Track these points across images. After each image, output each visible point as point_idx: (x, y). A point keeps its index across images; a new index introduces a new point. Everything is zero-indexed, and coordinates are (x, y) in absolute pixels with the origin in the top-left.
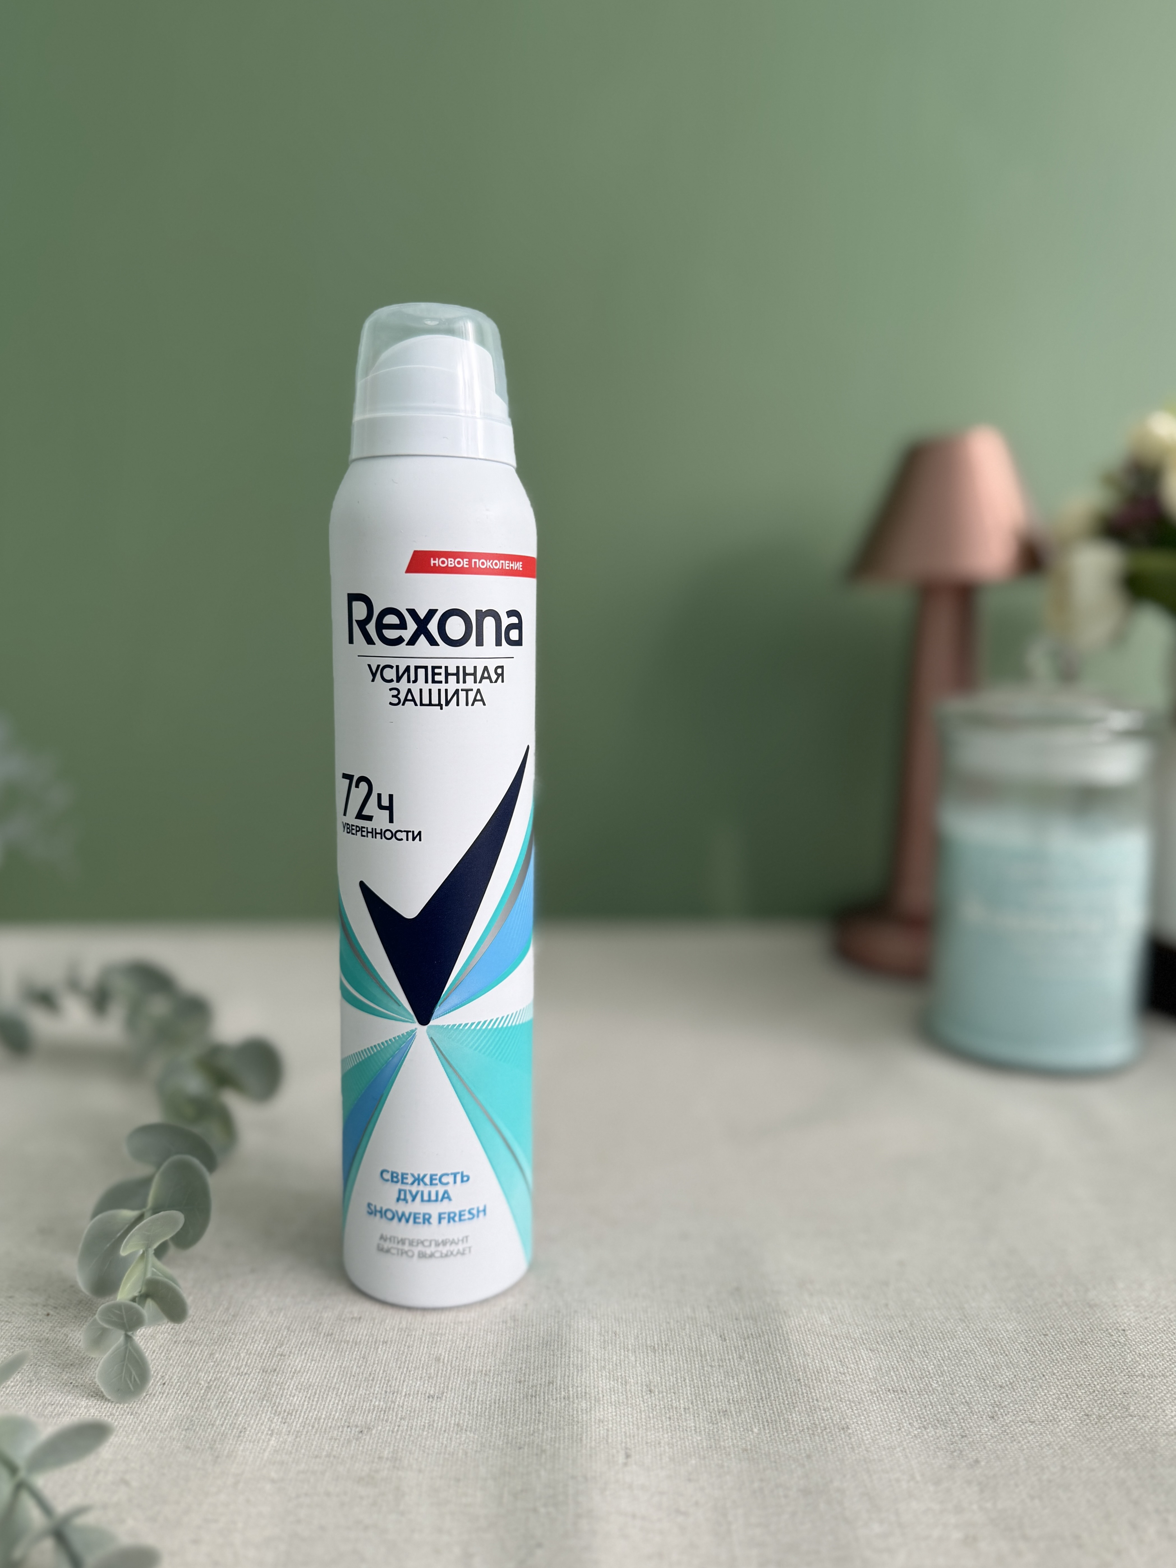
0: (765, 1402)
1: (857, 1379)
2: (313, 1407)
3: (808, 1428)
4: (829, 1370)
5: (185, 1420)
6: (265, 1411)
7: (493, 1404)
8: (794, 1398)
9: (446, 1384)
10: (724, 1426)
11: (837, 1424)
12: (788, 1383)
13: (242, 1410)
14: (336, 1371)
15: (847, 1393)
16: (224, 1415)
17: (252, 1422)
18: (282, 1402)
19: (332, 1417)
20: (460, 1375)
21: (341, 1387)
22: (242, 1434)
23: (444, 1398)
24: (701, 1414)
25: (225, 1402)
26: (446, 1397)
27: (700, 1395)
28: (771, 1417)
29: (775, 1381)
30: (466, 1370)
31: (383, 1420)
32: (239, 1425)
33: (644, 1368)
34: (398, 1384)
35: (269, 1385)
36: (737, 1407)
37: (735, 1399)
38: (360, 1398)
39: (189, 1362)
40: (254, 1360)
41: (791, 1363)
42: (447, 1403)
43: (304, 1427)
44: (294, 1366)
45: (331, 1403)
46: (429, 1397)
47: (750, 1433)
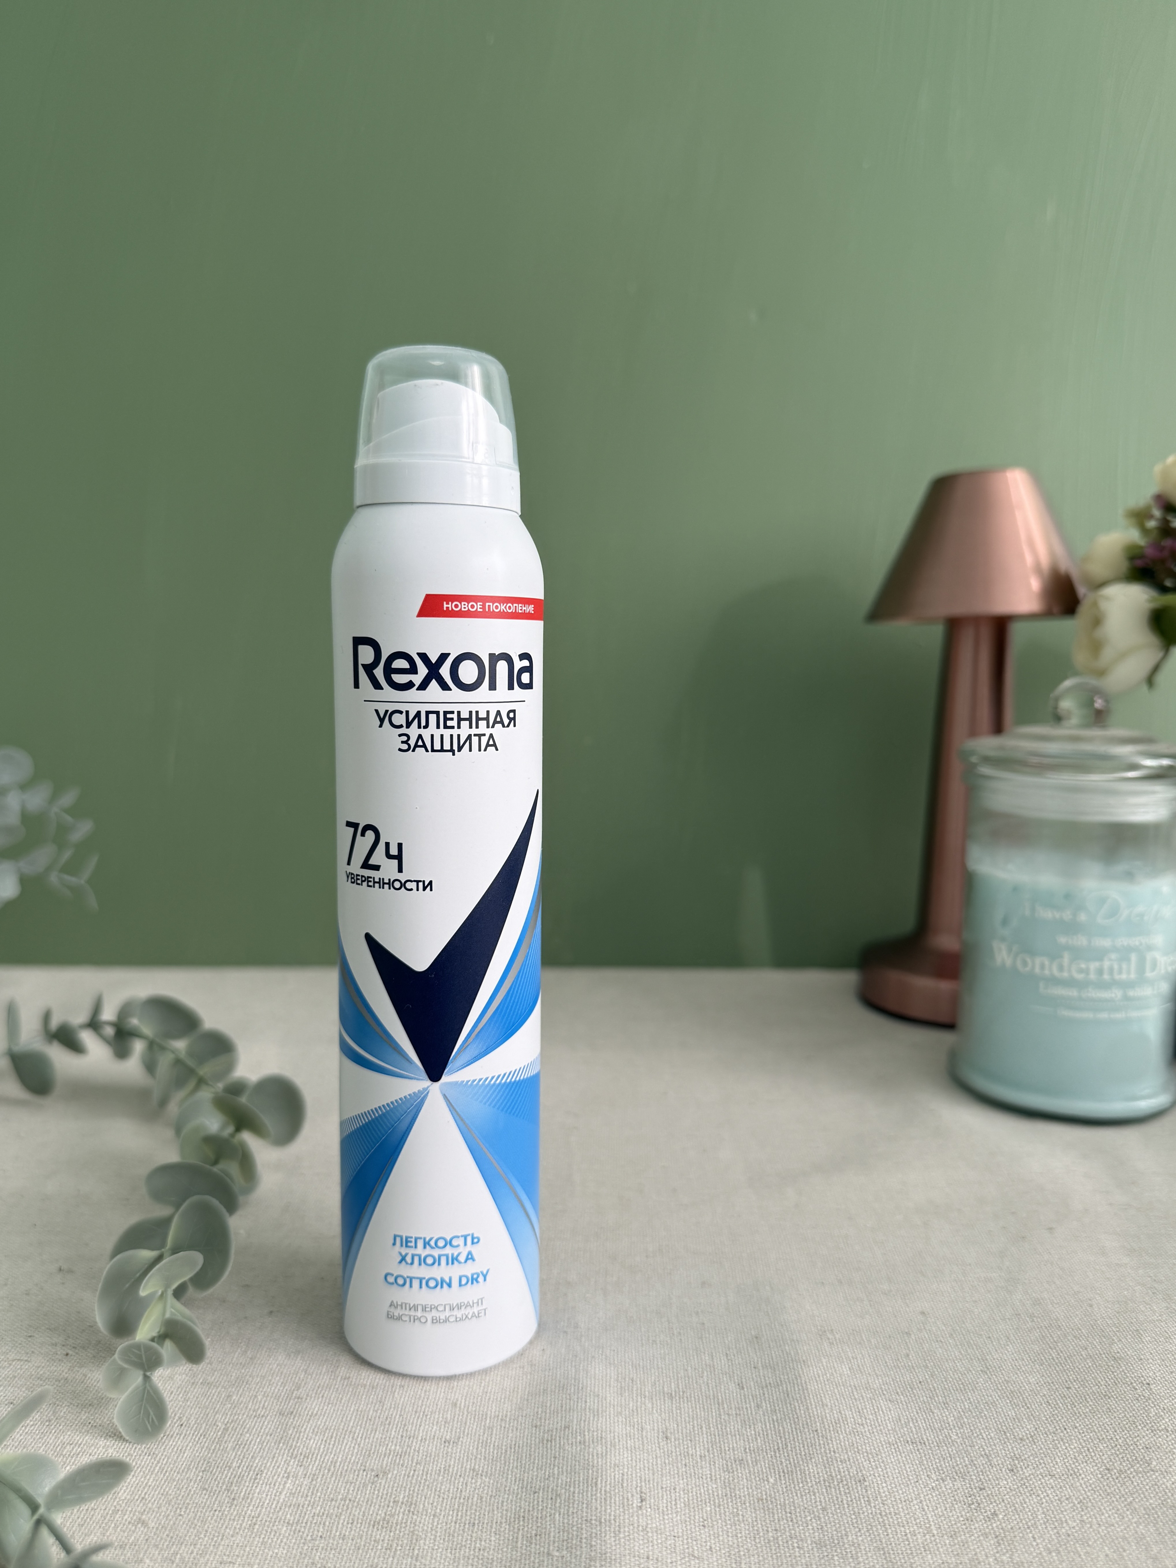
0: (781, 1452)
1: (875, 1430)
2: (330, 1451)
4: (846, 1421)
5: (202, 1462)
6: (282, 1453)
7: (508, 1450)
8: (810, 1449)
9: (463, 1429)
10: (740, 1475)
11: (855, 1475)
12: (805, 1434)
13: (259, 1452)
14: (352, 1415)
15: (865, 1444)
16: (241, 1457)
17: (269, 1464)
18: (298, 1445)
19: (348, 1460)
20: (476, 1420)
21: (358, 1431)
22: (259, 1476)
23: (460, 1443)
24: (717, 1462)
25: (241, 1444)
26: (462, 1442)
27: (716, 1443)
28: (787, 1468)
29: (792, 1431)
30: (483, 1415)
31: (399, 1465)
32: (256, 1467)
33: (661, 1415)
34: (414, 1428)
35: (286, 1428)
36: (753, 1456)
37: (752, 1449)
38: (376, 1442)
39: (207, 1404)
40: (271, 1403)
41: (809, 1413)
42: (463, 1448)
43: (320, 1470)
44: (310, 1409)
45: (348, 1447)
46: (445, 1442)
47: (766, 1482)
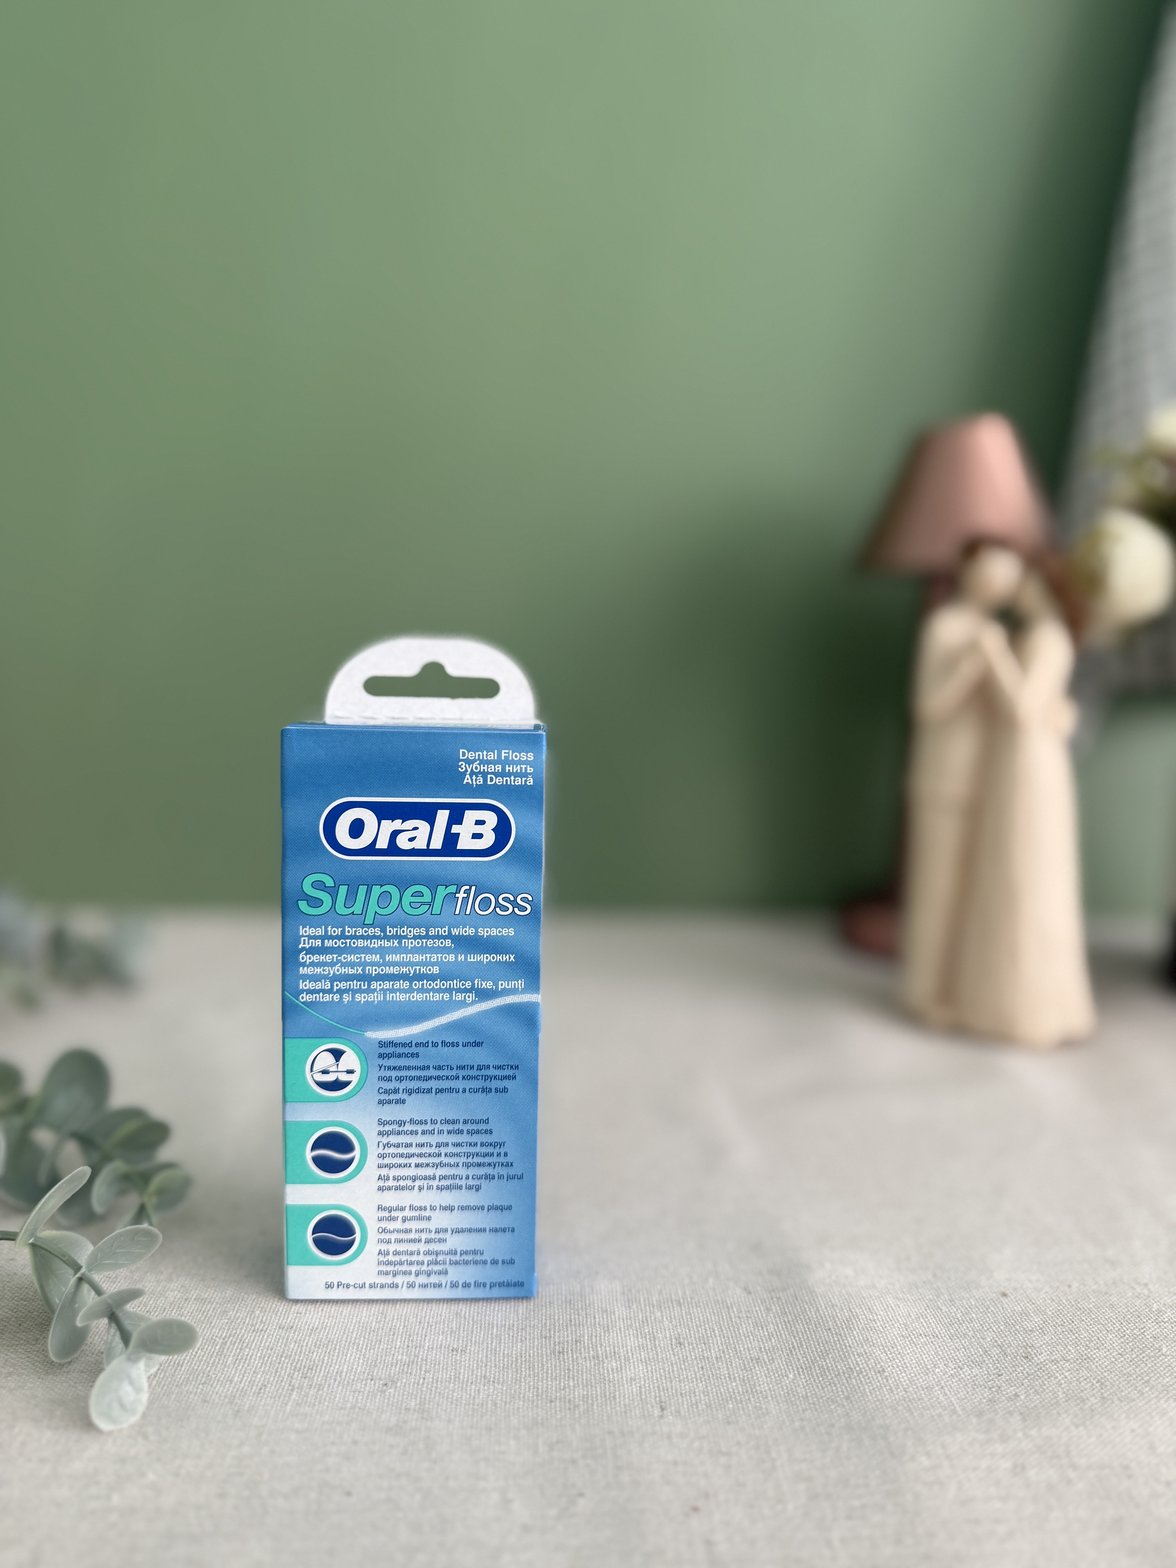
0: (797, 1350)
1: (887, 1325)
2: (334, 1362)
3: (844, 1373)
4: (858, 1318)
5: (201, 1375)
6: (284, 1368)
7: (519, 1358)
8: (826, 1346)
9: (469, 1337)
10: (758, 1372)
11: (873, 1367)
12: (819, 1332)
13: (261, 1367)
14: (354, 1326)
15: (879, 1338)
16: (242, 1372)
17: (272, 1379)
18: (301, 1358)
19: (354, 1370)
20: (483, 1329)
21: (361, 1343)
22: (262, 1391)
23: (468, 1351)
24: (733, 1362)
25: (242, 1359)
26: (470, 1351)
27: (730, 1344)
28: (805, 1364)
29: (805, 1331)
30: (489, 1324)
31: (407, 1373)
32: (259, 1382)
33: (671, 1322)
34: (419, 1338)
35: (287, 1342)
36: (769, 1355)
37: (767, 1348)
38: (382, 1353)
39: (202, 1318)
40: (269, 1318)
41: (820, 1314)
42: (472, 1355)
44: (311, 1323)
46: (452, 1351)
47: (786, 1378)
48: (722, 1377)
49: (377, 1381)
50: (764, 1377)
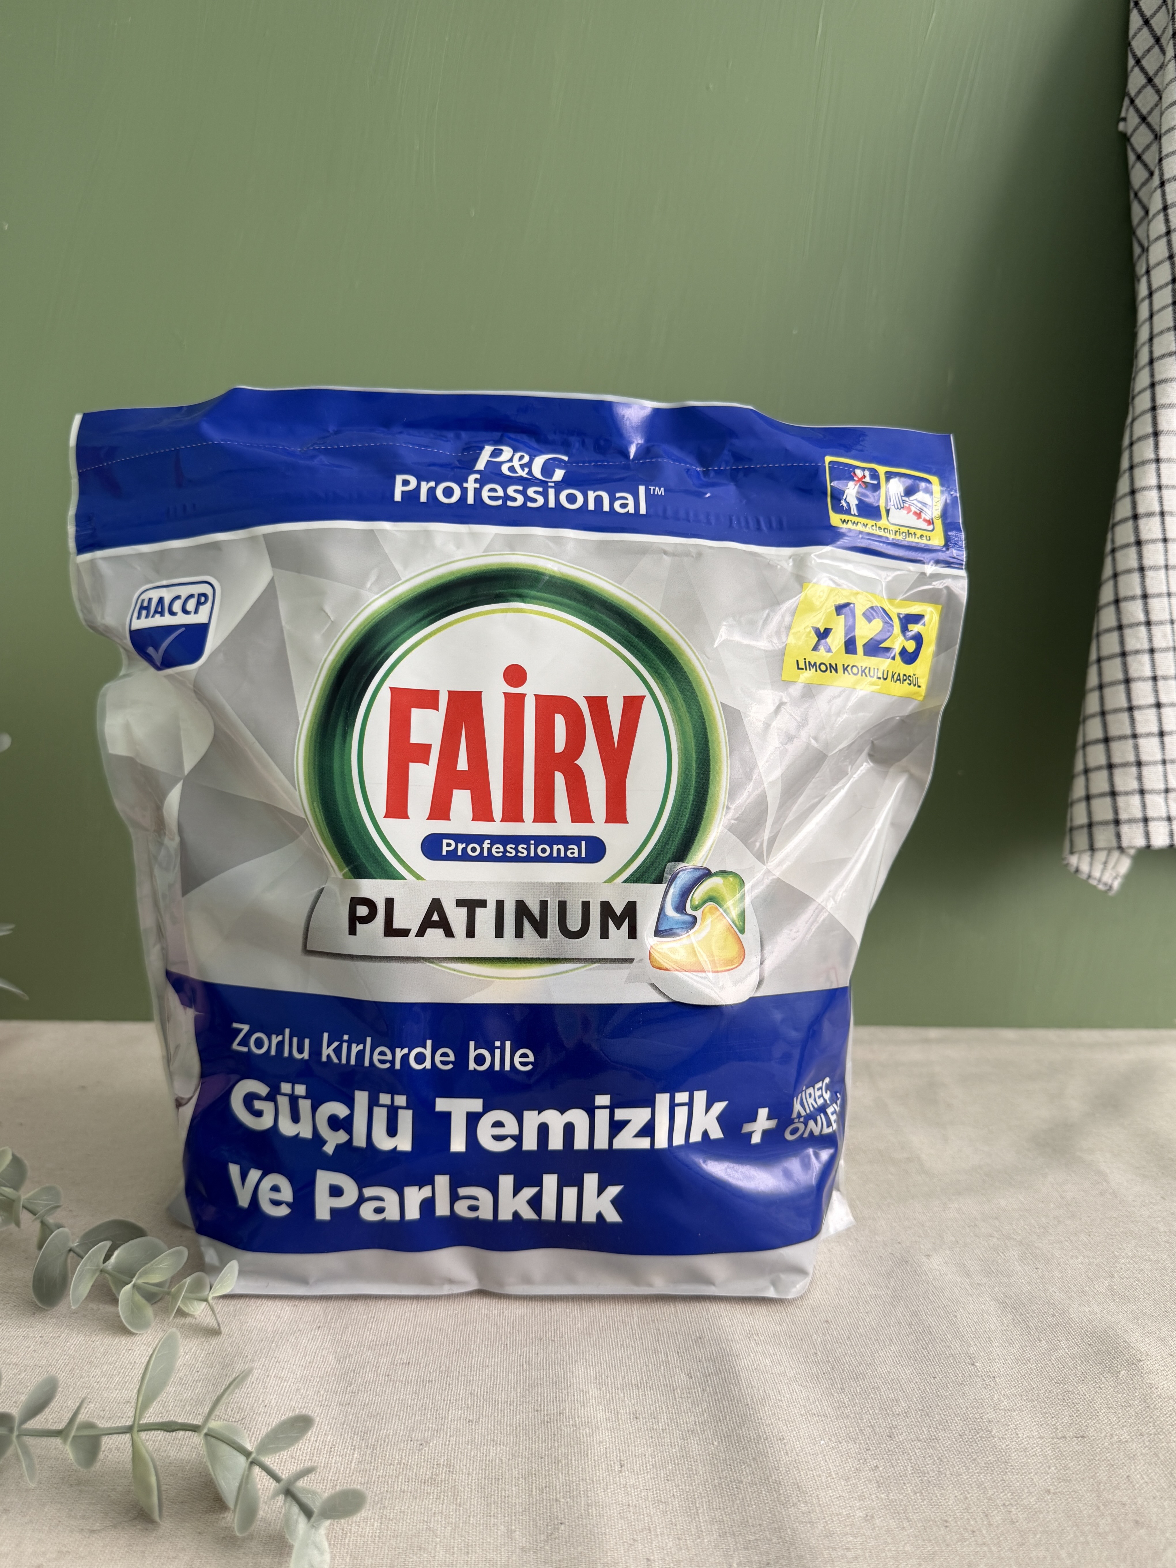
48: (666, 1445)
49: (415, 1442)
50: (696, 1445)
